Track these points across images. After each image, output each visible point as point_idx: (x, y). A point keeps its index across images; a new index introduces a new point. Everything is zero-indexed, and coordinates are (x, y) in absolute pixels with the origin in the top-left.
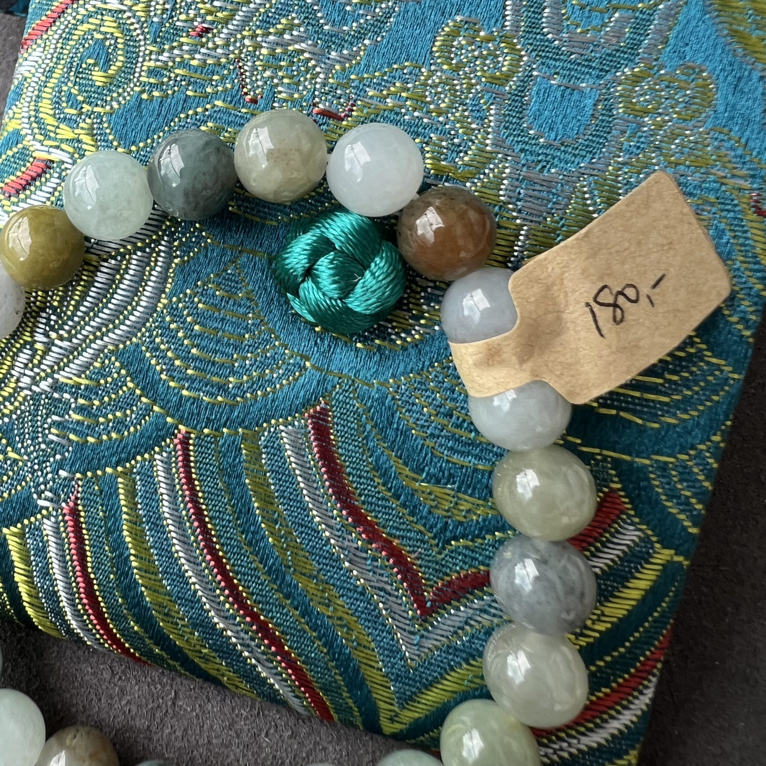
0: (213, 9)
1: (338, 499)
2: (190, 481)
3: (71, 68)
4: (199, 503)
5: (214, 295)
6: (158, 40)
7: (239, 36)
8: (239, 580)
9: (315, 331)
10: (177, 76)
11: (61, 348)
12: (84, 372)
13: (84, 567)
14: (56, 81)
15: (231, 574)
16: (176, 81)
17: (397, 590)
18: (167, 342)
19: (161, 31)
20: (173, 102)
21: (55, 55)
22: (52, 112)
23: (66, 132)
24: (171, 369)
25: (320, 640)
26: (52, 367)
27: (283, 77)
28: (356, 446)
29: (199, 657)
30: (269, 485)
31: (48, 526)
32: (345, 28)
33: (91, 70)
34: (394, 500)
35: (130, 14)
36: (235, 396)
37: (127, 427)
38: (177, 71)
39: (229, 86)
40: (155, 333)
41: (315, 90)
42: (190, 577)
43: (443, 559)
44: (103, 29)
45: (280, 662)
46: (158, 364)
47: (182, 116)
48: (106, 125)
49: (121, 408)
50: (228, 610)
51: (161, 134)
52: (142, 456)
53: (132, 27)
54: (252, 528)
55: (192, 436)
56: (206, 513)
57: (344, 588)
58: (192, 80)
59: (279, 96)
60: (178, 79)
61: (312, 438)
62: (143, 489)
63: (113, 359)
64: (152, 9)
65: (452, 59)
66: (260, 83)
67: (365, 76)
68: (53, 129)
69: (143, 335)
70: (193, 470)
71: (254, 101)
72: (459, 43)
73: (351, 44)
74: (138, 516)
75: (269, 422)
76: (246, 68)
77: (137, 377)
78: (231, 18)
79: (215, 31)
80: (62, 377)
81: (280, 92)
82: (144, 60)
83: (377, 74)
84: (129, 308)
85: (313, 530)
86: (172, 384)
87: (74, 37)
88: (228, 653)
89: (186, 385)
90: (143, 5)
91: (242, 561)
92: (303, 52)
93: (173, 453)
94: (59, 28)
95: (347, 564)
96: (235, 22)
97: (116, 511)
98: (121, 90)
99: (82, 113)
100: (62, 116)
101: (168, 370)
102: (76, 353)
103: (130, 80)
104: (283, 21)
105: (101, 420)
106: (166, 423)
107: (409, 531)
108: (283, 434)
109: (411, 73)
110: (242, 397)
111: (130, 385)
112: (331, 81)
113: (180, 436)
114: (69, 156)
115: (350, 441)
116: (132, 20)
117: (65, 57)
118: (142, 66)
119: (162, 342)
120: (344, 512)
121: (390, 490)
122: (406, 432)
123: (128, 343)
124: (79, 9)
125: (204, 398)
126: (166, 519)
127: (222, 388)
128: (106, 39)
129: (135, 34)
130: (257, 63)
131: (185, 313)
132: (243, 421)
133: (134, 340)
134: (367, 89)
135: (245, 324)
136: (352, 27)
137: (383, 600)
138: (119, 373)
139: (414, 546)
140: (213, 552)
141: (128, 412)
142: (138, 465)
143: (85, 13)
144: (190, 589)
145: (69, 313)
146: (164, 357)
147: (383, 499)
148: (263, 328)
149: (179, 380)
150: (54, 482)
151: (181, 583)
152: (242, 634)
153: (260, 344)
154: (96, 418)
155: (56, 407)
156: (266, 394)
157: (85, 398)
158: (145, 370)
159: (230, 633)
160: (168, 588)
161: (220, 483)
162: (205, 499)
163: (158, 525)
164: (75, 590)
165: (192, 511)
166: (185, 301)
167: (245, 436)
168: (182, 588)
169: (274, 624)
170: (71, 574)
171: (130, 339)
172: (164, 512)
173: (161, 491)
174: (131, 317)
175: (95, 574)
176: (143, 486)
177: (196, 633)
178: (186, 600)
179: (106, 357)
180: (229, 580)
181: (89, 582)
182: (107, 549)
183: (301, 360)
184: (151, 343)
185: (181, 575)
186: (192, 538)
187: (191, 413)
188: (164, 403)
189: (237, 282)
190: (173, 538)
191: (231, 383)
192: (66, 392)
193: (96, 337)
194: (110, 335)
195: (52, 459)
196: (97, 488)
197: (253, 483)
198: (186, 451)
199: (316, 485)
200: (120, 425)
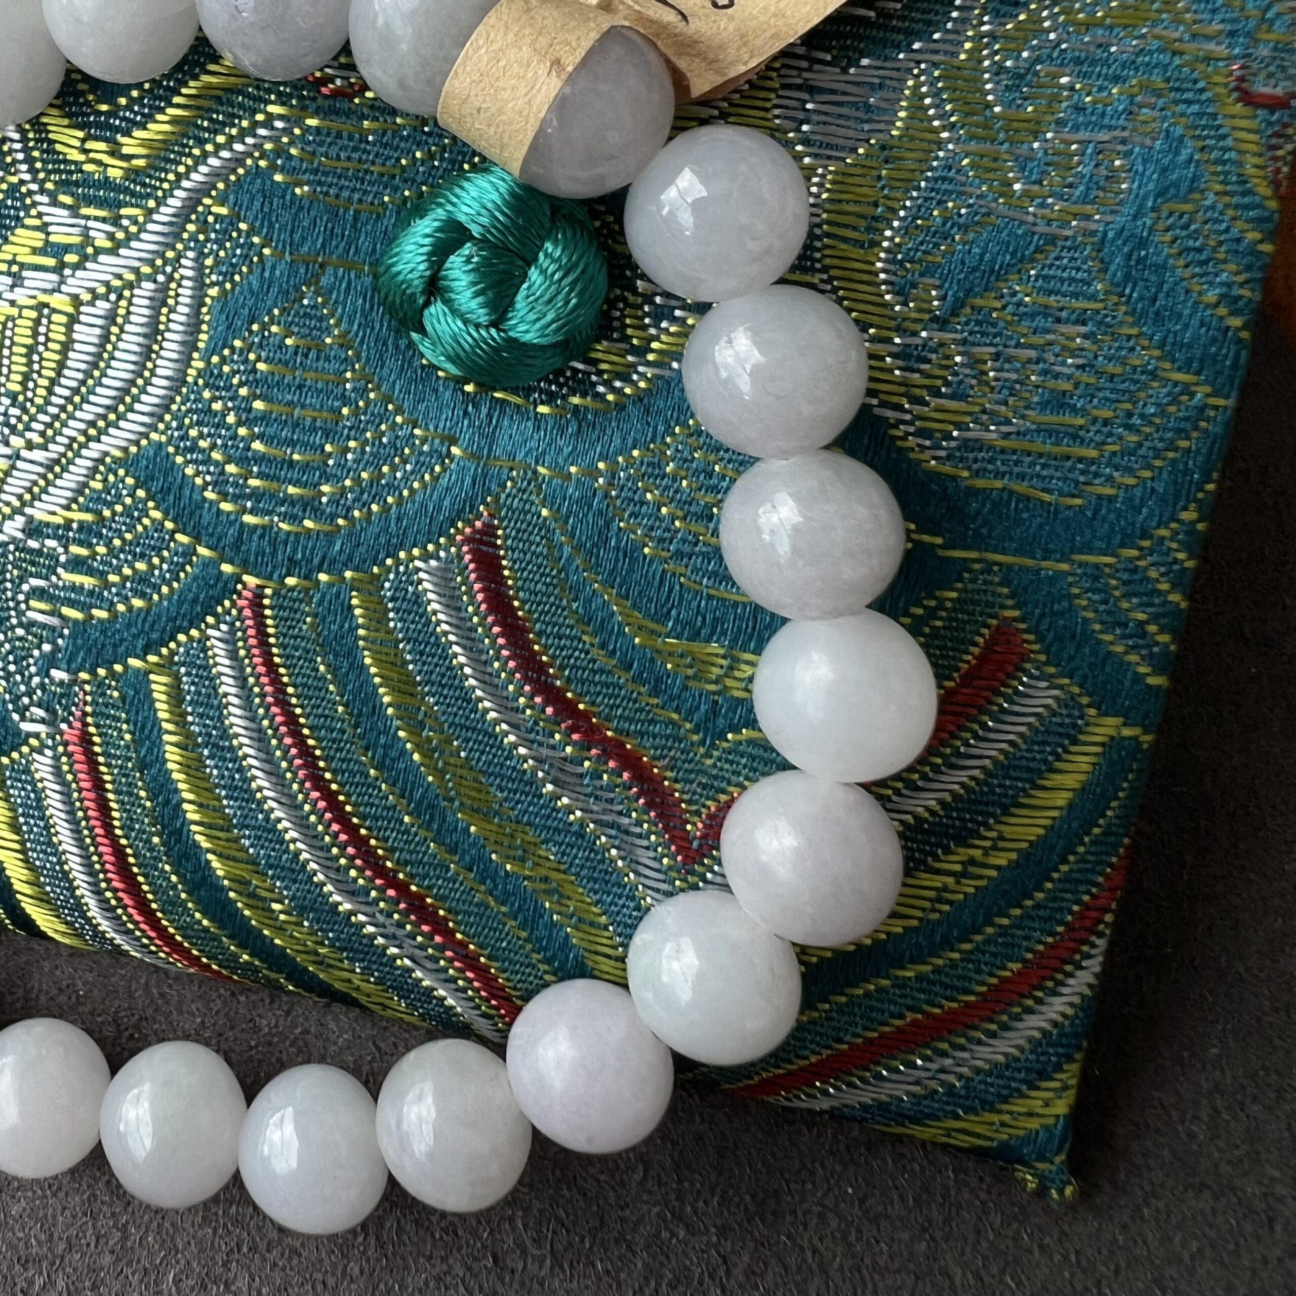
1: (526, 679)
2: (271, 668)
4: (290, 705)
5: (281, 346)
8: (369, 829)
9: (463, 392)
11: (31, 462)
12: (75, 500)
13: (108, 827)
15: (355, 820)
17: (639, 823)
18: (209, 435)
24: (220, 482)
25: (516, 919)
26: (20, 497)
28: (548, 585)
29: (314, 962)
30: (406, 663)
31: (42, 766)
34: (620, 672)
36: (333, 517)
37: (157, 588)
40: (187, 421)
42: (286, 830)
43: (715, 766)
45: (450, 961)
46: (198, 473)
49: (143, 556)
50: (355, 880)
52: (187, 634)
54: (382, 741)
55: (268, 591)
56: (302, 720)
57: (549, 828)
61: (473, 576)
62: (193, 688)
63: (121, 472)
69: (168, 427)
70: (275, 650)
74: (189, 735)
75: (395, 556)
77: (164, 500)
80: (39, 513)
84: (140, 382)
85: (486, 733)
86: (226, 507)
88: (362, 952)
89: (249, 504)
91: (370, 796)
93: (238, 624)
95: (550, 787)
97: (151, 731)
101: (215, 484)
102: (57, 469)
105: (113, 578)
106: (221, 573)
107: (652, 722)
108: (422, 575)
110: (345, 518)
111: (157, 515)
113: (246, 594)
115: (537, 577)
119: (201, 436)
120: (538, 700)
121: (612, 654)
122: (632, 552)
123: (144, 442)
125: (281, 525)
126: (237, 736)
127: (310, 506)
131: (235, 381)
132: (350, 559)
133: (154, 436)
135: (340, 390)
137: (617, 843)
138: (132, 495)
139: (664, 747)
140: (319, 783)
141: (156, 561)
142: (182, 650)
144: (287, 851)
145: (39, 401)
146: (208, 461)
147: (602, 671)
148: (372, 395)
149: (235, 499)
150: (44, 690)
151: (271, 841)
152: (381, 918)
153: (367, 422)
154: (102, 575)
155: (33, 564)
156: (386, 508)
157: (81, 543)
158: (175, 488)
159: (361, 918)
160: (251, 851)
161: (322, 668)
162: (298, 697)
163: (223, 748)
164: (97, 866)
165: (279, 719)
166: (232, 361)
167: (356, 584)
168: (273, 850)
169: (435, 897)
170: (88, 841)
171: (147, 436)
172: (232, 725)
173: (223, 689)
174: (144, 398)
175: (127, 838)
176: (193, 683)
177: (306, 924)
178: (283, 868)
179: (110, 470)
180: (352, 830)
181: (119, 853)
182: (143, 794)
183: (442, 443)
184: (182, 438)
185: (270, 829)
186: (284, 764)
187: (260, 553)
188: (215, 539)
189: (321, 319)
190: (251, 767)
191: (324, 494)
192: (48, 537)
193: (89, 439)
194: (112, 431)
195: (36, 653)
196: (116, 694)
197: (377, 662)
198: (259, 618)
199: (484, 657)
200: (144, 584)
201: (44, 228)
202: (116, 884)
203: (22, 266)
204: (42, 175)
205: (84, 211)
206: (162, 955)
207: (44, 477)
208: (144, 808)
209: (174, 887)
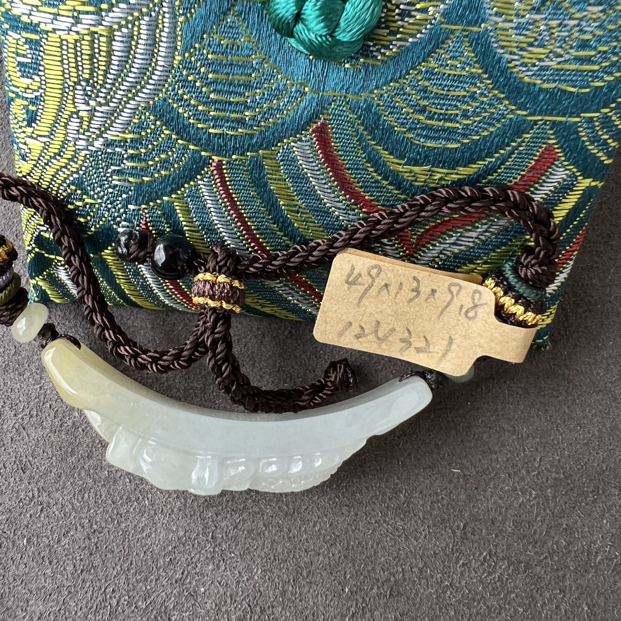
1: (342, 188)
2: (229, 195)
4: (239, 209)
5: (219, 45)
12: (127, 129)
18: (189, 92)
24: (197, 115)
26: (99, 129)
30: (289, 187)
34: (384, 182)
36: (251, 126)
37: (172, 165)
40: (177, 86)
46: (185, 111)
49: (164, 151)
52: (189, 184)
54: (281, 220)
55: (224, 162)
56: (245, 215)
61: (317, 147)
63: (147, 114)
69: (167, 90)
74: (195, 226)
75: (282, 142)
77: (170, 125)
80: (110, 136)
84: (150, 69)
85: (326, 212)
86: (201, 126)
89: (212, 124)
93: (212, 177)
97: (178, 226)
101: (194, 115)
102: (116, 115)
105: (150, 163)
106: (201, 156)
108: (295, 149)
110: (258, 126)
111: (167, 132)
113: (214, 164)
115: (347, 145)
119: (184, 93)
120: (348, 196)
121: (380, 174)
122: (390, 130)
123: (156, 98)
125: (228, 131)
126: (216, 224)
127: (241, 122)
131: (198, 65)
132: (262, 145)
133: (161, 95)
135: (250, 65)
138: (155, 124)
141: (170, 153)
142: (187, 191)
145: (101, 82)
146: (189, 105)
147: (376, 182)
148: (266, 66)
149: (206, 121)
153: (265, 80)
154: (146, 162)
155: (112, 159)
156: (277, 120)
157: (133, 148)
158: (175, 119)
161: (252, 193)
162: (242, 205)
163: (211, 230)
165: (234, 216)
166: (196, 55)
167: (265, 156)
171: (157, 95)
172: (214, 220)
173: (208, 206)
174: (153, 77)
176: (194, 205)
179: (142, 113)
183: (301, 87)
184: (175, 95)
187: (219, 146)
188: (197, 141)
189: (238, 28)
191: (247, 116)
192: (117, 147)
193: (130, 99)
194: (139, 94)
195: (120, 198)
197: (277, 188)
198: (221, 174)
199: (324, 181)
200: (165, 164)
203: (79, 12)
207: (110, 119)
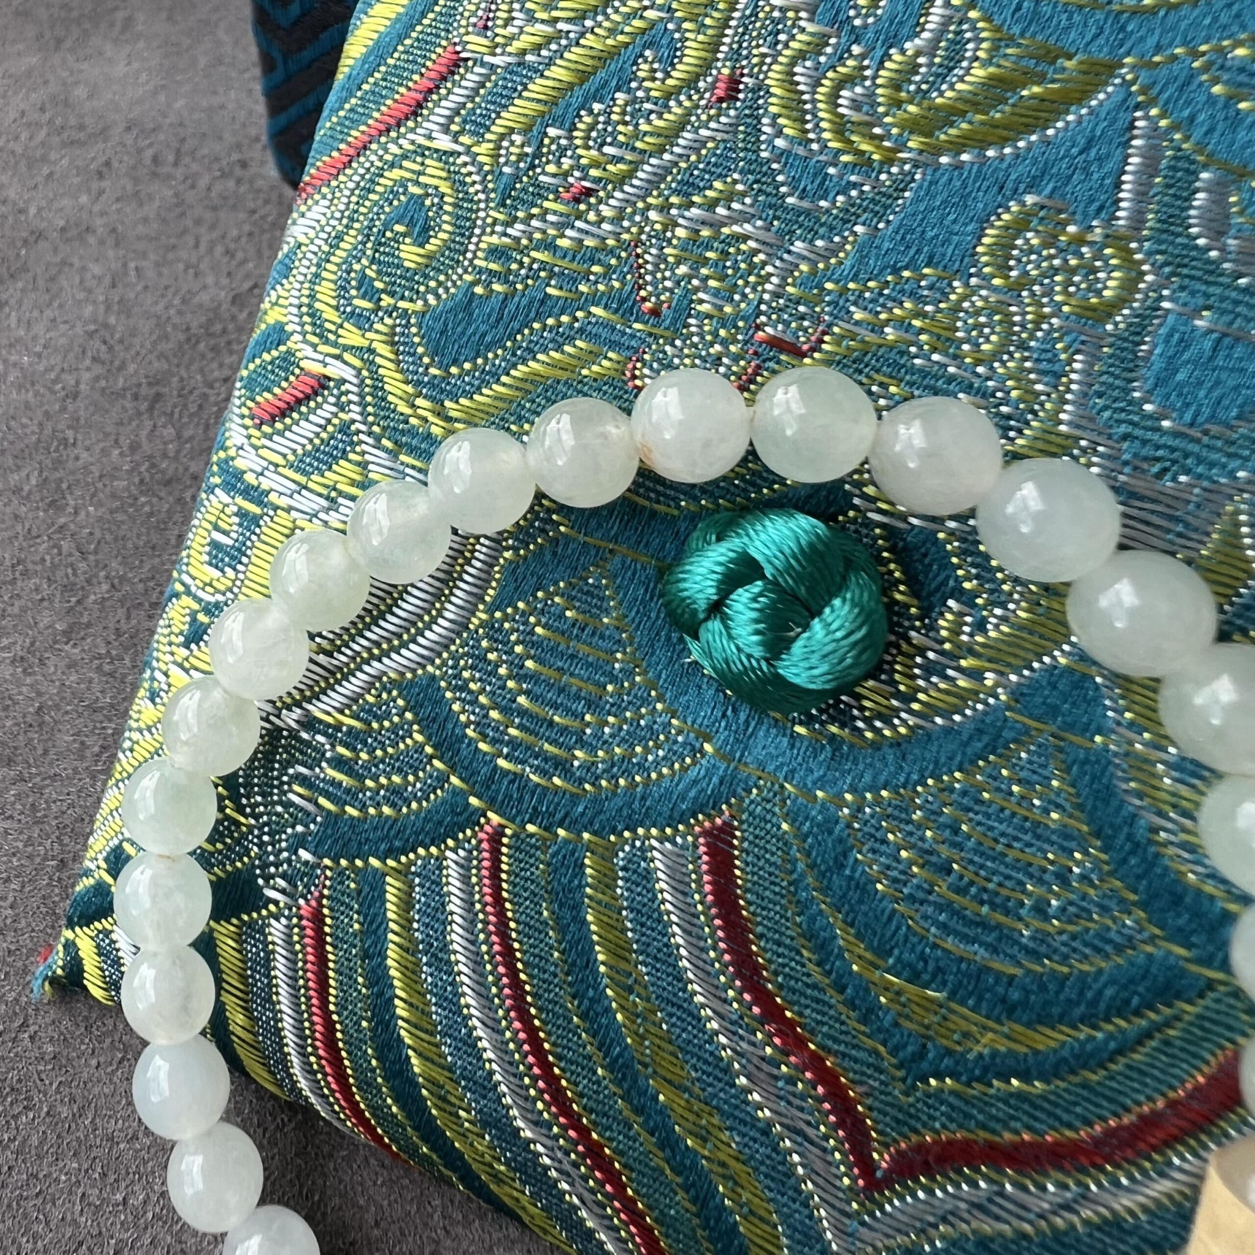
0: (602, 159)
1: (738, 973)
2: (498, 901)
3: (368, 236)
4: (510, 938)
5: (562, 616)
6: (508, 202)
7: (640, 205)
8: (562, 1070)
9: (725, 694)
10: (534, 260)
11: (317, 664)
12: (349, 707)
14: (344, 254)
15: (551, 1058)
16: (531, 269)
17: (826, 1138)
18: (480, 680)
19: (514, 189)
20: (524, 302)
21: (347, 213)
22: (334, 302)
23: (352, 336)
25: (687, 1191)
27: (708, 278)
28: (775, 894)
29: (489, 1174)
32: (823, 203)
33: (398, 242)
34: (832, 992)
35: (466, 159)
36: (581, 781)
37: (407, 802)
38: (534, 254)
39: (616, 284)
40: (462, 663)
41: (761, 301)
42: (485, 1050)
43: (912, 1105)
44: (422, 179)
45: (617, 1211)
46: (463, 711)
47: (536, 326)
48: (414, 330)
49: (400, 771)
50: (541, 1113)
51: (500, 352)
52: (427, 849)
53: (468, 180)
54: (591, 993)
55: (508, 832)
56: (518, 955)
58: (556, 269)
59: (698, 307)
60: (535, 266)
61: (704, 867)
62: (423, 899)
64: (503, 152)
65: (1011, 269)
66: (668, 284)
67: (851, 285)
68: (333, 328)
69: (444, 663)
70: (505, 885)
71: (655, 312)
72: (1027, 241)
73: (831, 228)
74: (411, 940)
75: (633, 831)
76: (647, 257)
77: (429, 727)
78: (631, 174)
79: (602, 194)
80: (315, 710)
81: (701, 302)
82: (483, 233)
83: (871, 284)
84: (426, 618)
85: (690, 1013)
86: (482, 746)
87: (379, 189)
88: (534, 1178)
89: (505, 750)
90: (491, 146)
91: (569, 1041)
92: (745, 238)
93: (475, 853)
94: (356, 173)
95: (743, 1080)
96: (635, 182)
97: (379, 927)
98: (442, 278)
99: (379, 308)
100: (349, 309)
101: (477, 724)
102: (339, 676)
103: (458, 261)
104: (718, 185)
105: (370, 783)
106: (468, 804)
107: (856, 1046)
108: (655, 854)
109: (931, 287)
110: (593, 784)
111: (419, 737)
112: (790, 289)
113: (487, 828)
114: (354, 372)
116: (470, 168)
117: (361, 218)
118: (480, 241)
119: (473, 679)
120: (746, 996)
121: (828, 973)
122: (865, 884)
123: (420, 672)
124: (390, 145)
125: (531, 776)
126: (455, 952)
127: (560, 764)
128: (428, 195)
129: (471, 190)
130: (667, 251)
131: (513, 638)
132: (590, 821)
133: (430, 668)
134: (853, 309)
135: (608, 668)
136: (834, 202)
137: (800, 1150)
138: (401, 716)
139: (863, 1074)
140: (524, 1017)
141: (411, 778)
142: (419, 862)
143: (398, 152)
144: (483, 1068)
146: (475, 702)
147: (814, 986)
148: (638, 679)
149: (494, 742)
150: (290, 865)
151: (469, 1055)
152: (559, 1155)
153: (630, 703)
154: (361, 779)
155: (302, 753)
156: (633, 785)
157: (346, 746)
158: (441, 719)
159: (540, 1148)
160: (449, 1059)
161: (545, 913)
162: (518, 933)
163: (441, 960)
164: (307, 1032)
165: (497, 948)
166: (514, 620)
167: (592, 846)
168: (470, 1064)
169: (614, 1151)
170: (303, 1007)
171: (424, 667)
172: (452, 941)
173: (451, 907)
174: (428, 633)
175: (339, 1015)
176: (424, 895)
177: (487, 1137)
178: (475, 1083)
179: (384, 688)
180: (546, 1067)
181: (329, 1026)
182: (360, 980)
183: (697, 738)
184: (455, 677)
185: (470, 1044)
186: (494, 990)
187: (508, 796)
188: (469, 773)
189: (602, 599)
190: (463, 983)
191: (577, 758)
192: (319, 733)
193: (372, 657)
194: (394, 656)
195: (289, 831)
196: (353, 885)
197: (599, 922)
198: (495, 854)
199: (702, 944)
200: (396, 796)
201: (364, 465)
202: (321, 1052)
203: (340, 493)
204: (371, 419)
205: (403, 458)
206: (349, 1124)
207: (326, 679)
208: (360, 992)
209: (373, 1070)
